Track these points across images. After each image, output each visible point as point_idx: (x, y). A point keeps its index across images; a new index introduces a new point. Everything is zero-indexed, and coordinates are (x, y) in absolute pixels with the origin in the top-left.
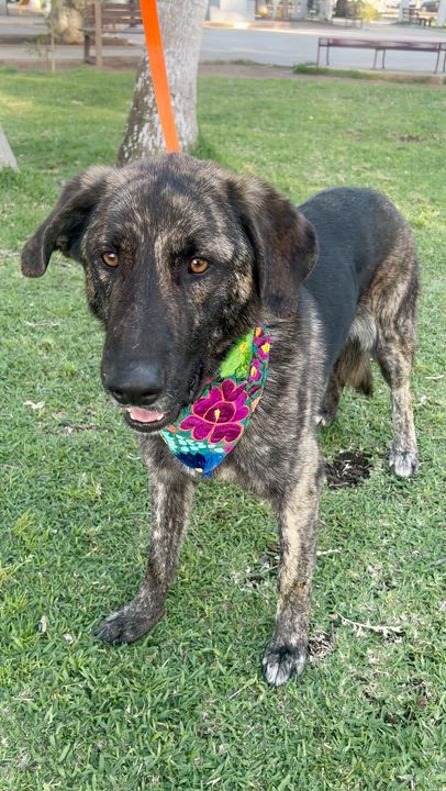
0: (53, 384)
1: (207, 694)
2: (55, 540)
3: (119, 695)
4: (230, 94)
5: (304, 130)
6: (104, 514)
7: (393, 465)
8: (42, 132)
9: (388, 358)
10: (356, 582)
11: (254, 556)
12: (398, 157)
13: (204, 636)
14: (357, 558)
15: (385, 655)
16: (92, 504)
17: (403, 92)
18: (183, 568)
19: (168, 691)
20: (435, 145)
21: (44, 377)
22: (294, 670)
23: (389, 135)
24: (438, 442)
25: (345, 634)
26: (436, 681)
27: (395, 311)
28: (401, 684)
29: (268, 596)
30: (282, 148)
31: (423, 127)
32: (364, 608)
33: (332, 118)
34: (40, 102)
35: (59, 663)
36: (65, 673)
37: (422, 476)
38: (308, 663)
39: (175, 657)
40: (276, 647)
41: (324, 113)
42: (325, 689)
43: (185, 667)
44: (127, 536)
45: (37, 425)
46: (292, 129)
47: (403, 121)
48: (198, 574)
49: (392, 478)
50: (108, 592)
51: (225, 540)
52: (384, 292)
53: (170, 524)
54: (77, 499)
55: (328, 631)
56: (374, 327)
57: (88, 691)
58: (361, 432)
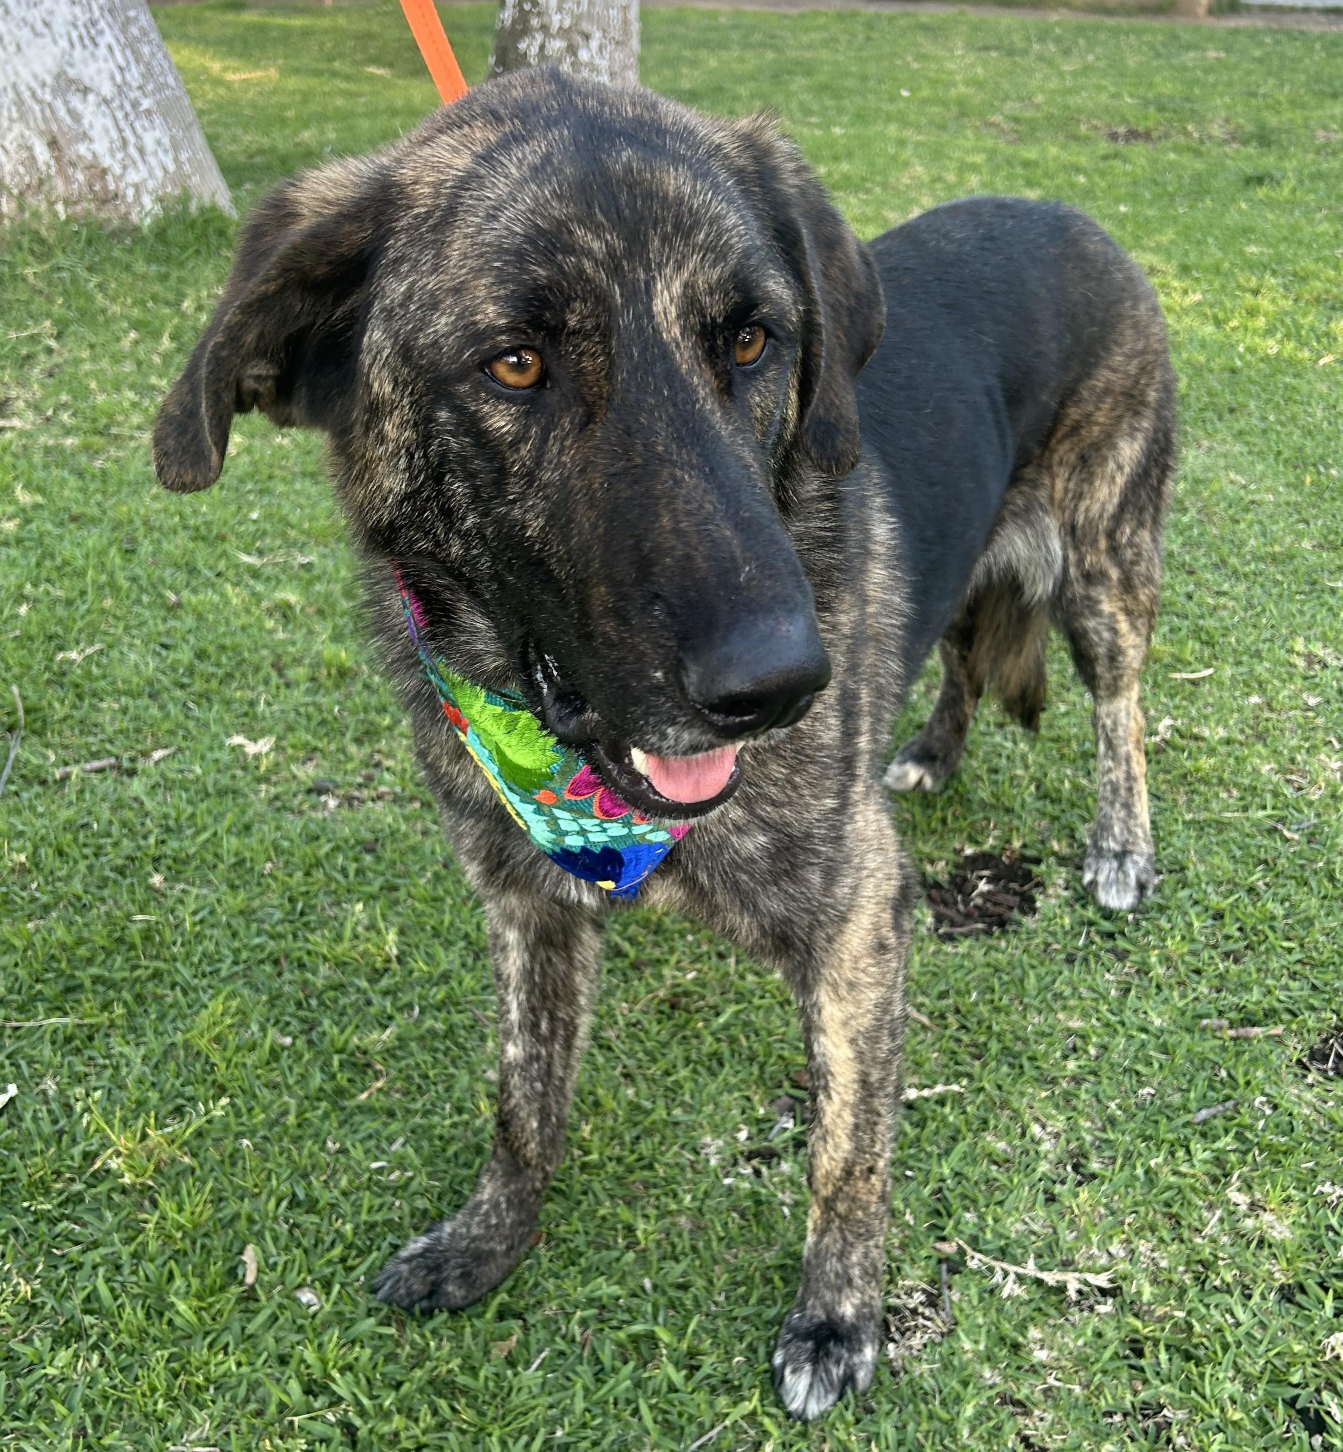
0: (298, 695)
1: (638, 1439)
2: (285, 1061)
3: (424, 1439)
4: (723, 45)
5: (889, 119)
6: (404, 999)
7: (1094, 883)
8: (296, 133)
9: (1091, 624)
10: (1002, 1162)
11: (756, 1098)
12: (1103, 174)
13: (634, 1295)
14: (1005, 1104)
15: (1072, 1342)
16: (375, 975)
17: (1115, 32)
18: (586, 1130)
19: (542, 1430)
20: (1189, 149)
21: (275, 679)
22: (849, 1379)
23: (1083, 128)
24: (1199, 826)
25: (973, 1291)
26: (1196, 1409)
27: (1111, 508)
28: (1110, 1414)
29: (788, 1198)
30: (836, 158)
31: (1161, 108)
32: (1020, 1226)
33: (953, 92)
34: (297, 71)
35: (283, 1361)
36: (295, 1387)
37: (1161, 909)
38: (882, 1362)
39: (561, 1345)
40: (805, 1324)
41: (934, 83)
42: (924, 1426)
43: (585, 1371)
44: (456, 1051)
45: (257, 792)
46: (860, 118)
47: (1116, 96)
48: (622, 1144)
49: (1090, 913)
50: (406, 1186)
51: (688, 1061)
52: (1083, 459)
53: (544, 1025)
54: (341, 965)
55: (932, 1282)
56: (1056, 545)
57: (349, 1429)
58: (1017, 807)
